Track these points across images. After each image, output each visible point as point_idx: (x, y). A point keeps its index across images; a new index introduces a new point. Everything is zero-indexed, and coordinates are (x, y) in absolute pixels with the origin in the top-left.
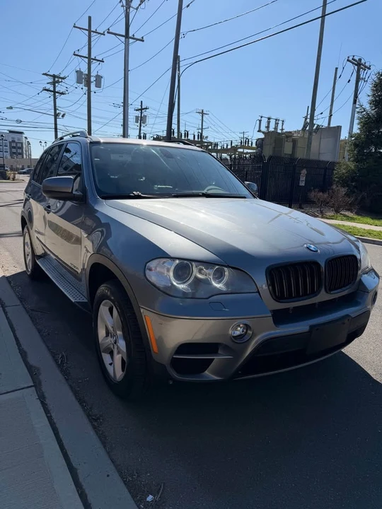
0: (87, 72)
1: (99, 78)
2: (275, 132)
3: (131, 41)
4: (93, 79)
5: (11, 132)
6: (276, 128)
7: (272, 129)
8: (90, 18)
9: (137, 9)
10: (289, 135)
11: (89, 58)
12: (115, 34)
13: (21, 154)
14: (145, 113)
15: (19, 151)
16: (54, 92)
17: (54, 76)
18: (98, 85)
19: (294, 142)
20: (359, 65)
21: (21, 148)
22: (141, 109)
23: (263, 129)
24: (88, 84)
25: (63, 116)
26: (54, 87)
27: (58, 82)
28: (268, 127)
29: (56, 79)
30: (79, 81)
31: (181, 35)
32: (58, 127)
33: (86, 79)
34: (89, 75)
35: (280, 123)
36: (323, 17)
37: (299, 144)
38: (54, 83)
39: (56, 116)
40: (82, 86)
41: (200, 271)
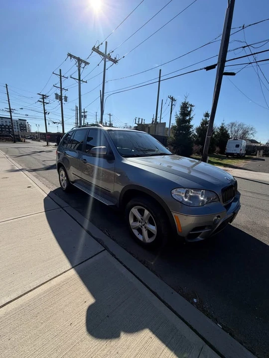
0: (60, 94)
1: (66, 98)
2: (141, 124)
3: (81, 82)
4: (63, 98)
5: (20, 120)
6: (142, 122)
7: (140, 123)
8: (60, 70)
9: (83, 68)
10: (147, 125)
11: (61, 88)
12: (74, 79)
13: (26, 130)
14: (86, 114)
15: (25, 128)
16: (44, 102)
17: (43, 95)
18: (66, 100)
19: (149, 128)
20: (172, 99)
21: (26, 127)
22: (84, 112)
23: (137, 123)
24: (61, 100)
25: (49, 113)
26: (44, 100)
27: (45, 98)
28: (139, 122)
29: (44, 97)
30: (57, 98)
31: (105, 82)
32: (46, 118)
33: (59, 97)
34: (61, 96)
35: (143, 120)
36: (159, 81)
37: (151, 129)
38: (43, 98)
39: (45, 113)
40: (58, 100)
41: (192, 192)
